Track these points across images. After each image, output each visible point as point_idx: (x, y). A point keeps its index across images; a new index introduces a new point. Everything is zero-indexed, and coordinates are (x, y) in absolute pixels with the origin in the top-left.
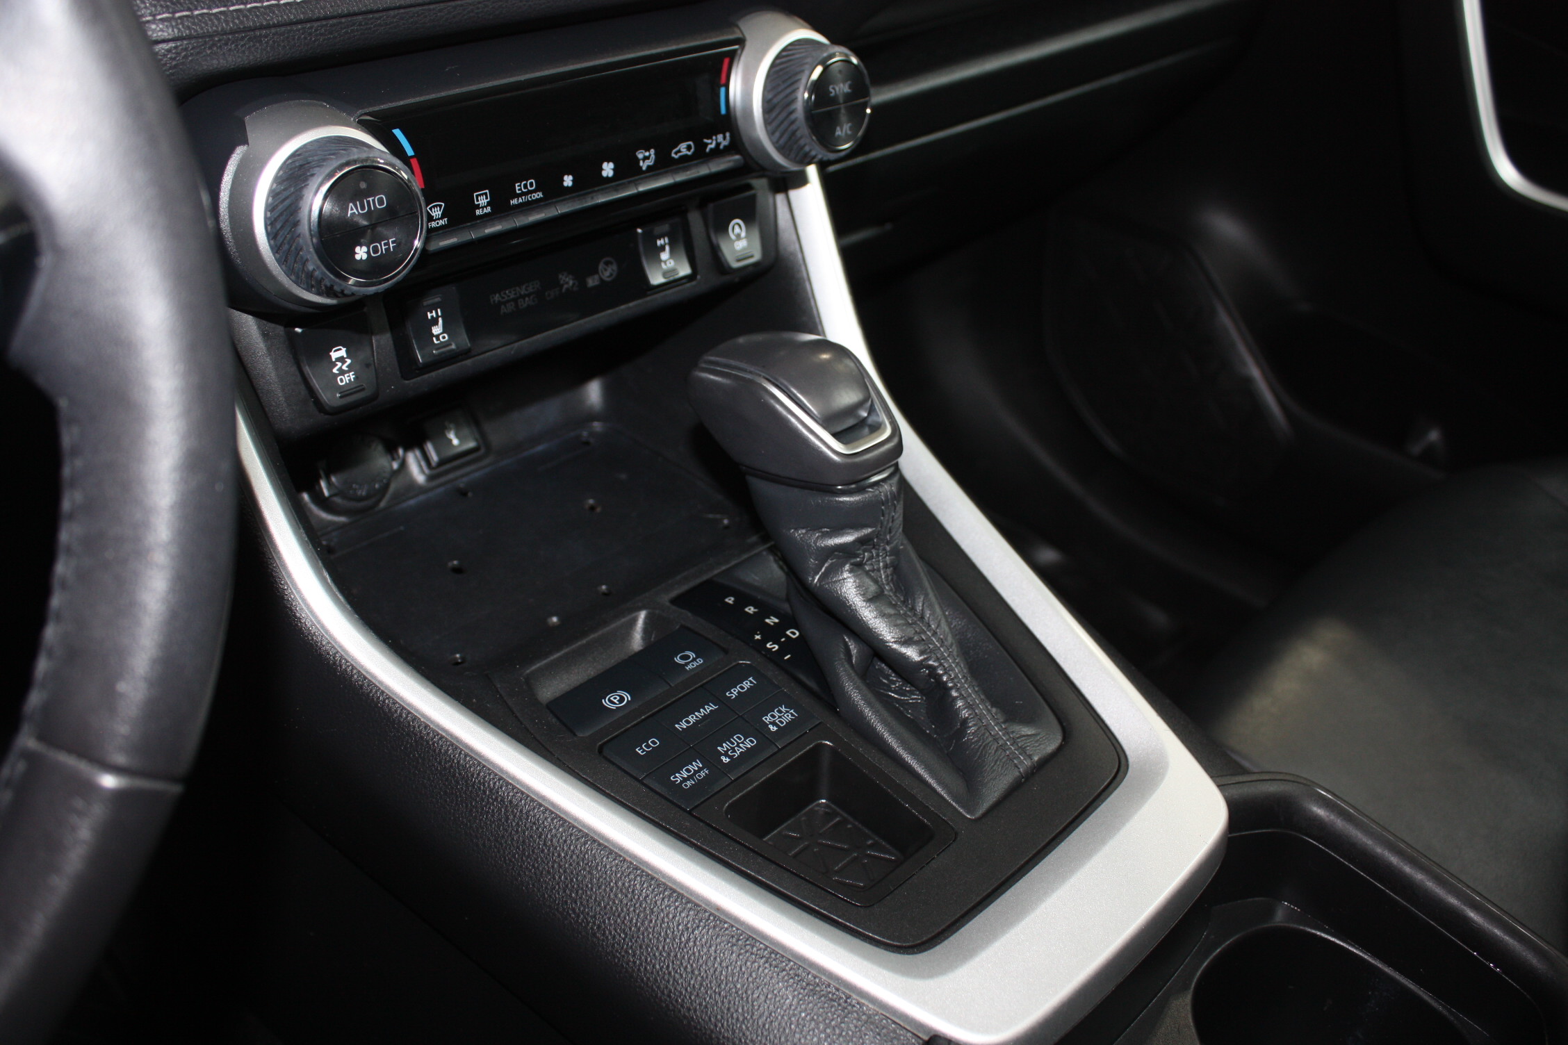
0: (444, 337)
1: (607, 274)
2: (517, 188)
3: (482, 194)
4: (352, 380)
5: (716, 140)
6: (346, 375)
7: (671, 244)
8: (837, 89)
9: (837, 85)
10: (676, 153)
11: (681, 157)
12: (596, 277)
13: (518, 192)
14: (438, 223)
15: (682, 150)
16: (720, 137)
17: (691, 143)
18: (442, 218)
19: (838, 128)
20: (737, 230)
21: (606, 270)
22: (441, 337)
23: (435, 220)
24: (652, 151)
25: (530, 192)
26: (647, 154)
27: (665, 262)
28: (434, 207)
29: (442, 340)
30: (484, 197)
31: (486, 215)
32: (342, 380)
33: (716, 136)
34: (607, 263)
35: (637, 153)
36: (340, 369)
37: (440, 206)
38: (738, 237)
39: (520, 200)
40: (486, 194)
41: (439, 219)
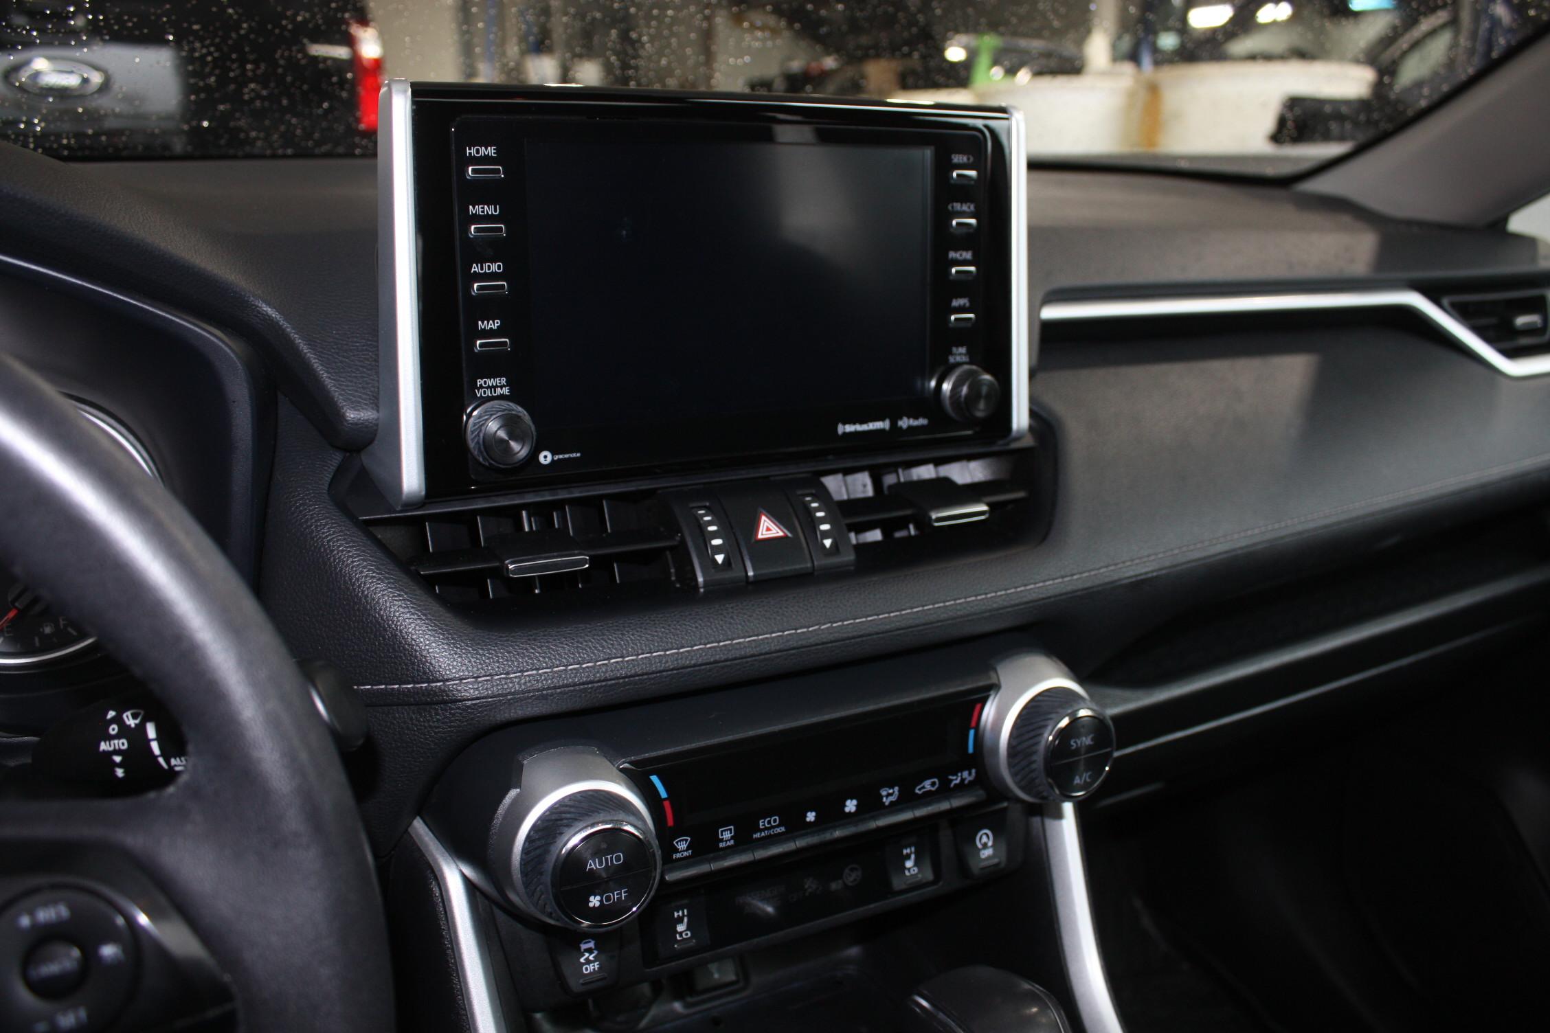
0: (687, 934)
1: (851, 879)
2: (761, 824)
3: (727, 830)
4: (596, 969)
5: (961, 776)
6: (591, 965)
7: (916, 853)
8: (1079, 742)
9: (1079, 739)
10: (920, 789)
11: (924, 792)
12: (840, 882)
13: (761, 827)
14: (682, 855)
15: (926, 786)
16: (965, 774)
17: (936, 780)
18: (687, 850)
19: (1077, 777)
20: (984, 839)
21: (850, 876)
22: (684, 935)
23: (680, 852)
24: (896, 789)
25: (773, 827)
26: (891, 791)
27: (909, 869)
28: (680, 841)
29: (684, 936)
30: (729, 832)
31: (729, 847)
32: (587, 969)
33: (962, 772)
34: (852, 870)
35: (881, 791)
36: (587, 959)
37: (686, 840)
38: (985, 846)
39: (763, 834)
40: (730, 830)
41: (684, 851)
